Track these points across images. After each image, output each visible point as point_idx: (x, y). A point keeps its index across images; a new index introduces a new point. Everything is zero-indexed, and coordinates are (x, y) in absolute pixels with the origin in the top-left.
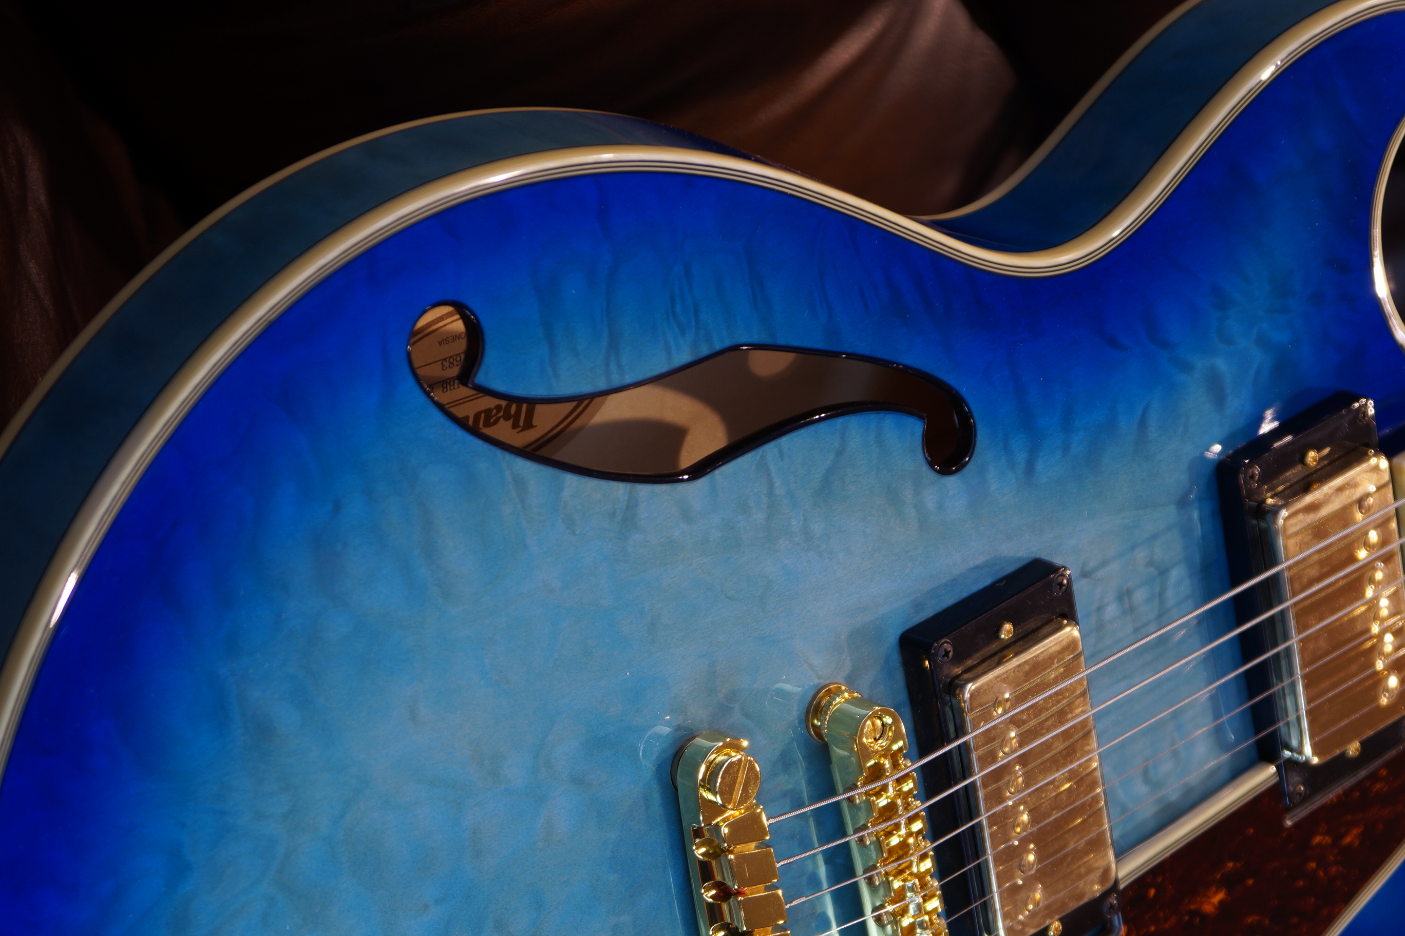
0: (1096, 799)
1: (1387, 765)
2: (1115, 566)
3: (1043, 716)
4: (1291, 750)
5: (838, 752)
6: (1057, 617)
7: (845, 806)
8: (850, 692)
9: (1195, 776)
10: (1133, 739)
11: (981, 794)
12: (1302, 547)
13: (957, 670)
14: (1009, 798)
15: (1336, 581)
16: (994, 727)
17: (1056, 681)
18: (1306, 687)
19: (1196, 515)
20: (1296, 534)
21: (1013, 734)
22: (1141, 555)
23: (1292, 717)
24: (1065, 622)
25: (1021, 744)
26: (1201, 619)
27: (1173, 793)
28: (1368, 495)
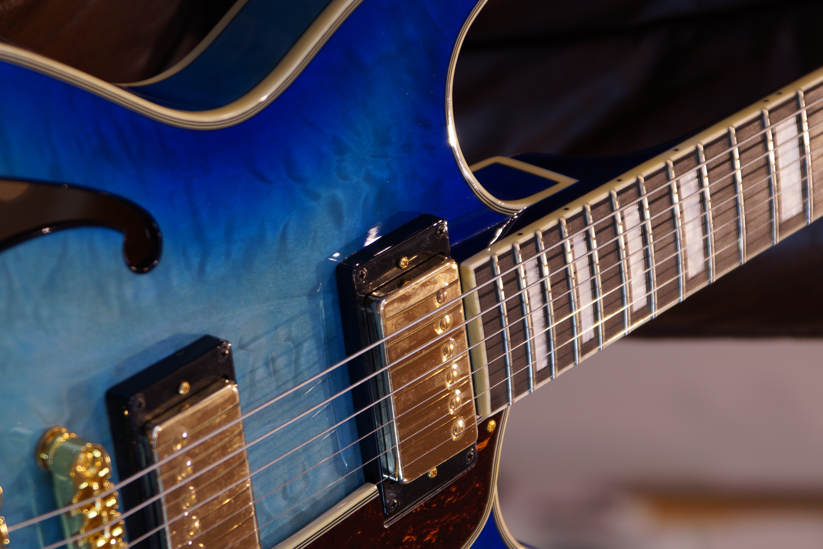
0: (248, 511)
1: (454, 484)
2: (263, 341)
3: (211, 450)
4: (388, 473)
5: (60, 478)
6: (221, 378)
7: (64, 519)
8: (69, 432)
9: (319, 494)
10: (276, 466)
11: (164, 508)
12: (397, 326)
13: (148, 417)
14: (185, 511)
15: (421, 351)
16: (175, 459)
17: (220, 425)
18: (399, 428)
19: (321, 303)
20: (392, 317)
21: (189, 463)
22: (282, 332)
23: (389, 450)
24: (227, 381)
25: (195, 470)
26: (324, 379)
27: (304, 504)
28: (444, 289)
